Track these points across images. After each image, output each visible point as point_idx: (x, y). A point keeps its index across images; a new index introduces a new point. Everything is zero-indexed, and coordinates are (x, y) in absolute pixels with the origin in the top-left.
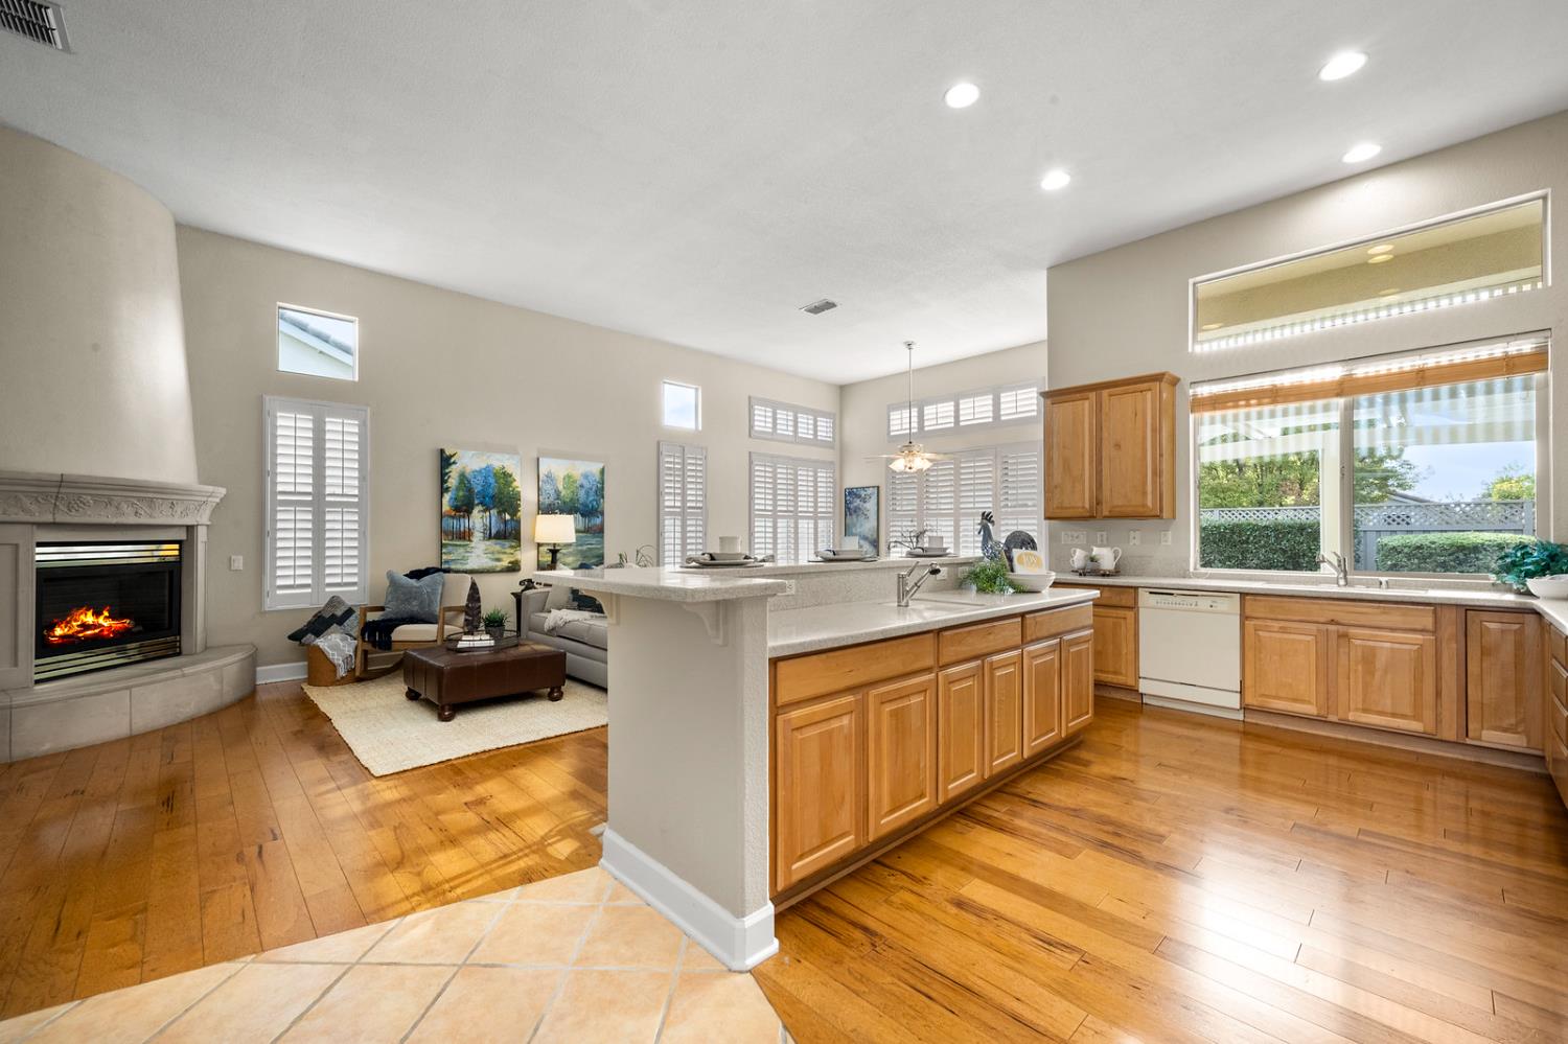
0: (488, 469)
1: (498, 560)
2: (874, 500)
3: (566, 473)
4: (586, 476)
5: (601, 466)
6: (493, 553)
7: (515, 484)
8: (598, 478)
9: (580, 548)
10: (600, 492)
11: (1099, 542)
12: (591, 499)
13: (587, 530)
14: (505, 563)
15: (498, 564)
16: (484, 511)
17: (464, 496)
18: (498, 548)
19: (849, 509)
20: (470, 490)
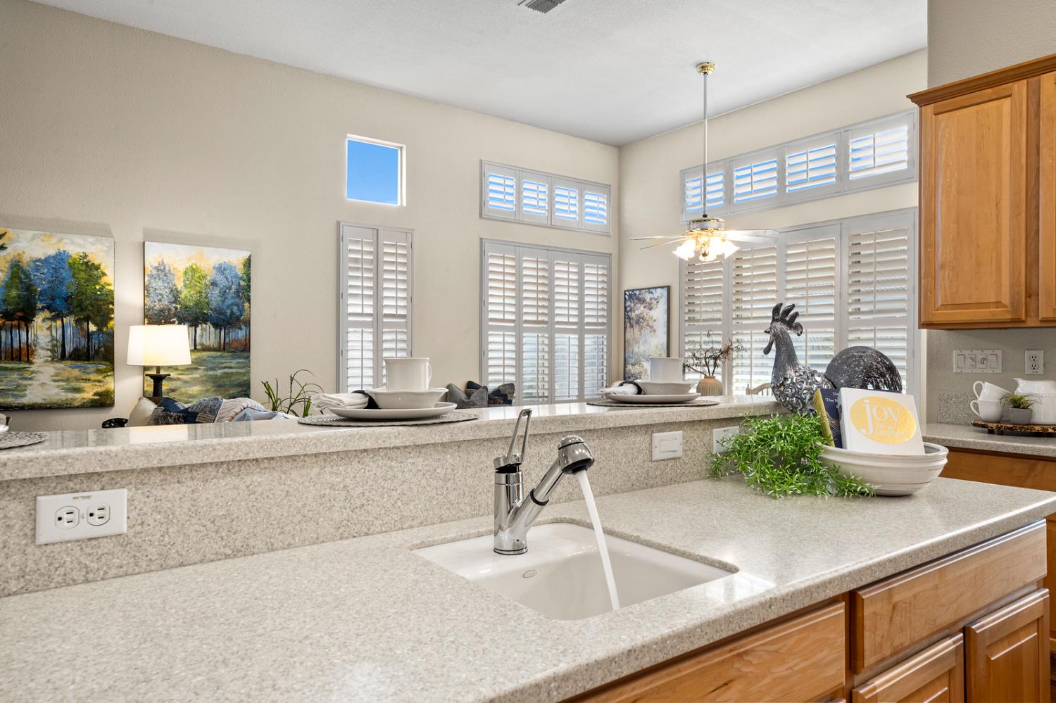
0: (60, 258)
1: (77, 390)
2: (662, 306)
3: (188, 265)
4: (221, 269)
5: (246, 255)
6: (67, 380)
7: (104, 280)
8: (240, 271)
9: (212, 373)
10: (244, 292)
11: (1028, 371)
12: (229, 302)
13: (222, 348)
14: (89, 394)
15: (77, 396)
16: (53, 319)
17: (19, 296)
18: (76, 372)
19: (629, 318)
20: (29, 288)
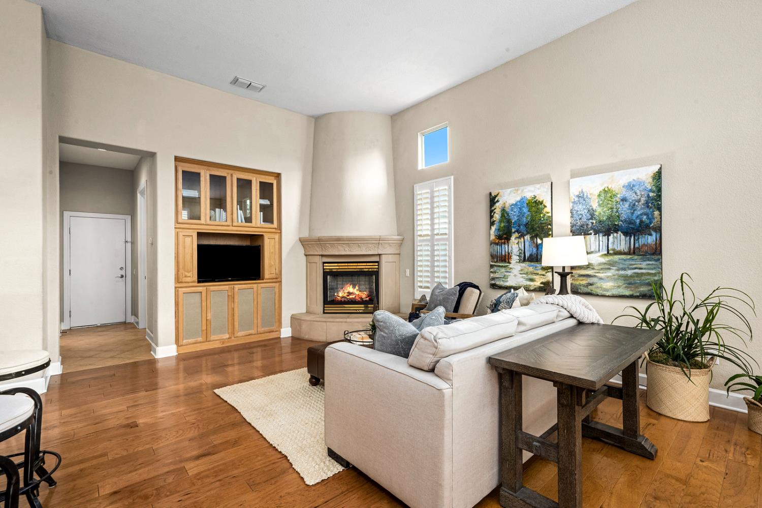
0: (523, 200)
1: (532, 280)
3: (601, 189)
4: (630, 187)
7: (546, 210)
8: (650, 185)
10: (655, 201)
12: (639, 213)
16: (519, 238)
17: (504, 226)
18: (531, 269)
20: (509, 221)
